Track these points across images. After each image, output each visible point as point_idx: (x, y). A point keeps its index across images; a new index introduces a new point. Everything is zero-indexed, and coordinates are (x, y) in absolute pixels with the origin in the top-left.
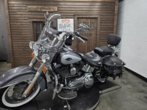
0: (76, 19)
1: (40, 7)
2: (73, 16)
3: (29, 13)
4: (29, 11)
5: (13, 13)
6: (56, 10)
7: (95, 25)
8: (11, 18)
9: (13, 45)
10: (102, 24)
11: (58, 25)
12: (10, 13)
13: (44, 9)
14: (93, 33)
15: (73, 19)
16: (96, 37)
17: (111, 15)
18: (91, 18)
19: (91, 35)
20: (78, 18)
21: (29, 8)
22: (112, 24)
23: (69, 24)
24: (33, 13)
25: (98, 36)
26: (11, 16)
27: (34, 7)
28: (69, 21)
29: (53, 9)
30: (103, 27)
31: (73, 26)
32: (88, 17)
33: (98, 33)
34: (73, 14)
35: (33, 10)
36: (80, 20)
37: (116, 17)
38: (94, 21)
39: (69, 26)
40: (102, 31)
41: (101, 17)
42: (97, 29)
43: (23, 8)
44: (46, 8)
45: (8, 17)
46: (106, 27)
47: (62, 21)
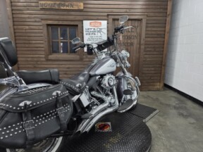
0: (111, 21)
1: (58, 2)
2: (107, 17)
3: (42, 12)
4: (42, 9)
5: (18, 12)
6: (82, 8)
7: (138, 30)
8: (15, 19)
9: (19, 59)
10: (149, 29)
11: (84, 30)
12: (14, 12)
13: (64, 5)
14: (135, 41)
15: (106, 22)
16: (140, 48)
17: (161, 15)
18: (132, 20)
19: (132, 44)
20: (114, 20)
21: (42, 5)
22: (163, 29)
23: (101, 29)
24: (48, 12)
25: (143, 47)
26: (14, 16)
28: (100, 23)
29: (77, 6)
30: (150, 33)
31: (105, 31)
33: (142, 42)
34: (106, 14)
35: (48, 7)
36: (116, 22)
37: (168, 19)
38: (136, 23)
39: (100, 31)
40: (149, 39)
41: (148, 18)
42: (140, 36)
43: (33, 4)
44: (67, 4)
45: (11, 17)
46: (153, 33)
47: (90, 23)
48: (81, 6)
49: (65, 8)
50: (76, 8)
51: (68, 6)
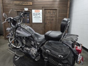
0: (44, 10)
1: (21, 2)
4: (15, 5)
5: (5, 6)
6: (31, 4)
7: (55, 14)
8: (4, 9)
9: (6, 25)
10: (60, 13)
11: (32, 13)
12: (3, 6)
13: (24, 3)
14: (54, 18)
15: (42, 10)
16: (56, 21)
17: (65, 7)
18: (53, 9)
19: (53, 20)
20: (45, 9)
21: (15, 3)
22: (66, 13)
24: (17, 6)
25: (57, 21)
27: (18, 2)
28: (39, 11)
29: (29, 3)
30: (60, 15)
31: (41, 14)
32: (51, 8)
33: (57, 19)
34: (42, 7)
35: (17, 4)
36: (46, 10)
37: (68, 9)
38: (55, 11)
39: (39, 14)
40: (60, 18)
41: (59, 9)
42: (56, 16)
43: (12, 3)
44: (25, 3)
45: (2, 8)
46: (62, 15)
47: (35, 11)
48: (31, 3)
49: (24, 4)
50: (29, 4)
51: (25, 4)
